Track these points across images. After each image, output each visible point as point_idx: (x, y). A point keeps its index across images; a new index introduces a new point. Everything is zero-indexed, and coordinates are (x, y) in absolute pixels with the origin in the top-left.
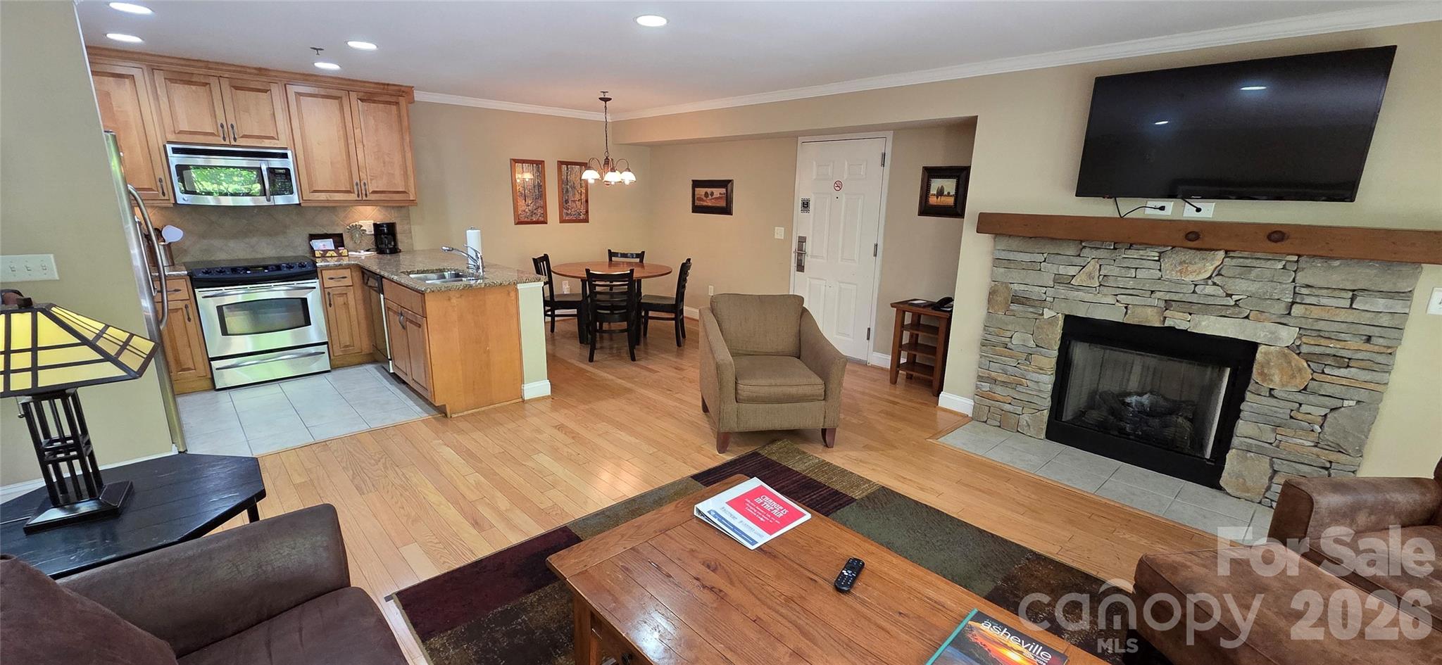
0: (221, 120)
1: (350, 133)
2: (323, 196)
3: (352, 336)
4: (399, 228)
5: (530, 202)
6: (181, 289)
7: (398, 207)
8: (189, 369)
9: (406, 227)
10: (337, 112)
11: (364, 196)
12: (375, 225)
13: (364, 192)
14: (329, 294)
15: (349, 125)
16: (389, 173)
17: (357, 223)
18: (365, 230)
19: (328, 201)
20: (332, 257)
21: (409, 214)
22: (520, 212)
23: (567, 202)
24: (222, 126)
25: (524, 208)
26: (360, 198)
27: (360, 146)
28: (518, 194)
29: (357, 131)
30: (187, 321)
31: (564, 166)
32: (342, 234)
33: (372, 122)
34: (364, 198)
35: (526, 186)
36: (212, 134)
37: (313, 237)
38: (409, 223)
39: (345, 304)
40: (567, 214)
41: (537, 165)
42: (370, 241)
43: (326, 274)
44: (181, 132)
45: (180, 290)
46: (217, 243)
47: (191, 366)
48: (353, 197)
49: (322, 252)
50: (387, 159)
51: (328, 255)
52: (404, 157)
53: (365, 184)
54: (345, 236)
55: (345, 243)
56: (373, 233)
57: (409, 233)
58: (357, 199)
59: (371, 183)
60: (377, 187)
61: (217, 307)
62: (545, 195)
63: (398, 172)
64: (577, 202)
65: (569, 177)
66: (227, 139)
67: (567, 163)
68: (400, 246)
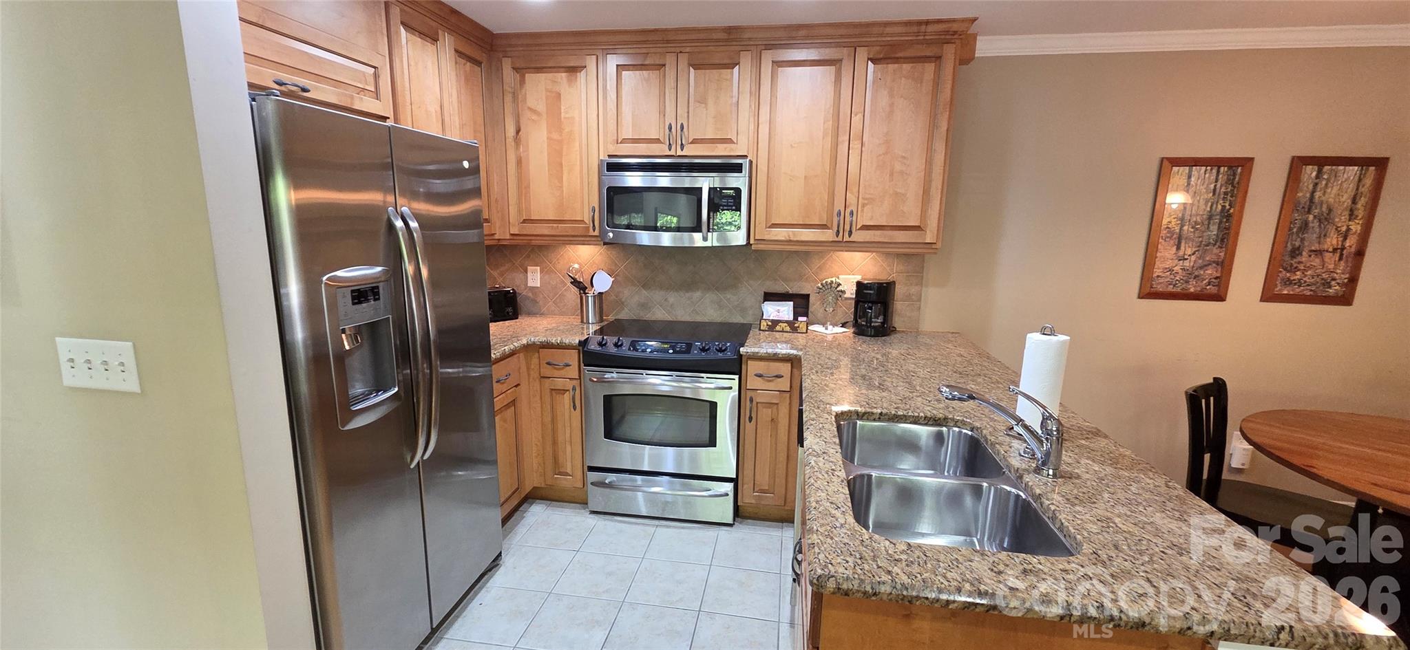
0: (670, 119)
1: (844, 124)
2: (781, 234)
3: (773, 476)
4: (899, 291)
5: (1189, 251)
6: (571, 363)
7: (906, 255)
8: (567, 474)
9: (914, 290)
10: (830, 88)
11: (846, 234)
12: (859, 284)
13: (847, 228)
14: (751, 400)
15: (844, 108)
16: (897, 194)
17: (833, 279)
18: (843, 292)
19: (789, 242)
20: (783, 331)
21: (923, 267)
22: (1157, 272)
23: (1295, 252)
24: (670, 128)
25: (1168, 264)
26: (840, 238)
27: (856, 145)
28: (1164, 232)
29: (857, 119)
30: (572, 409)
31: (1310, 172)
32: (808, 296)
33: (884, 101)
34: (847, 238)
35: (1187, 217)
36: (657, 141)
37: (770, 297)
38: (920, 284)
39: (772, 420)
40: (1288, 282)
41: (1230, 168)
42: (848, 311)
43: (752, 367)
44: (624, 141)
45: (570, 365)
46: (658, 295)
47: (569, 471)
48: (828, 235)
49: (770, 323)
50: (898, 167)
51: (778, 328)
52: (929, 163)
53: (852, 213)
54: (812, 299)
55: (811, 309)
56: (854, 296)
57: (915, 301)
58: (836, 239)
59: (862, 210)
60: (872, 218)
61: (605, 397)
62: (1237, 234)
63: (913, 189)
64: (1327, 255)
65: (1317, 194)
66: (673, 147)
67: (1320, 162)
68: (898, 322)
